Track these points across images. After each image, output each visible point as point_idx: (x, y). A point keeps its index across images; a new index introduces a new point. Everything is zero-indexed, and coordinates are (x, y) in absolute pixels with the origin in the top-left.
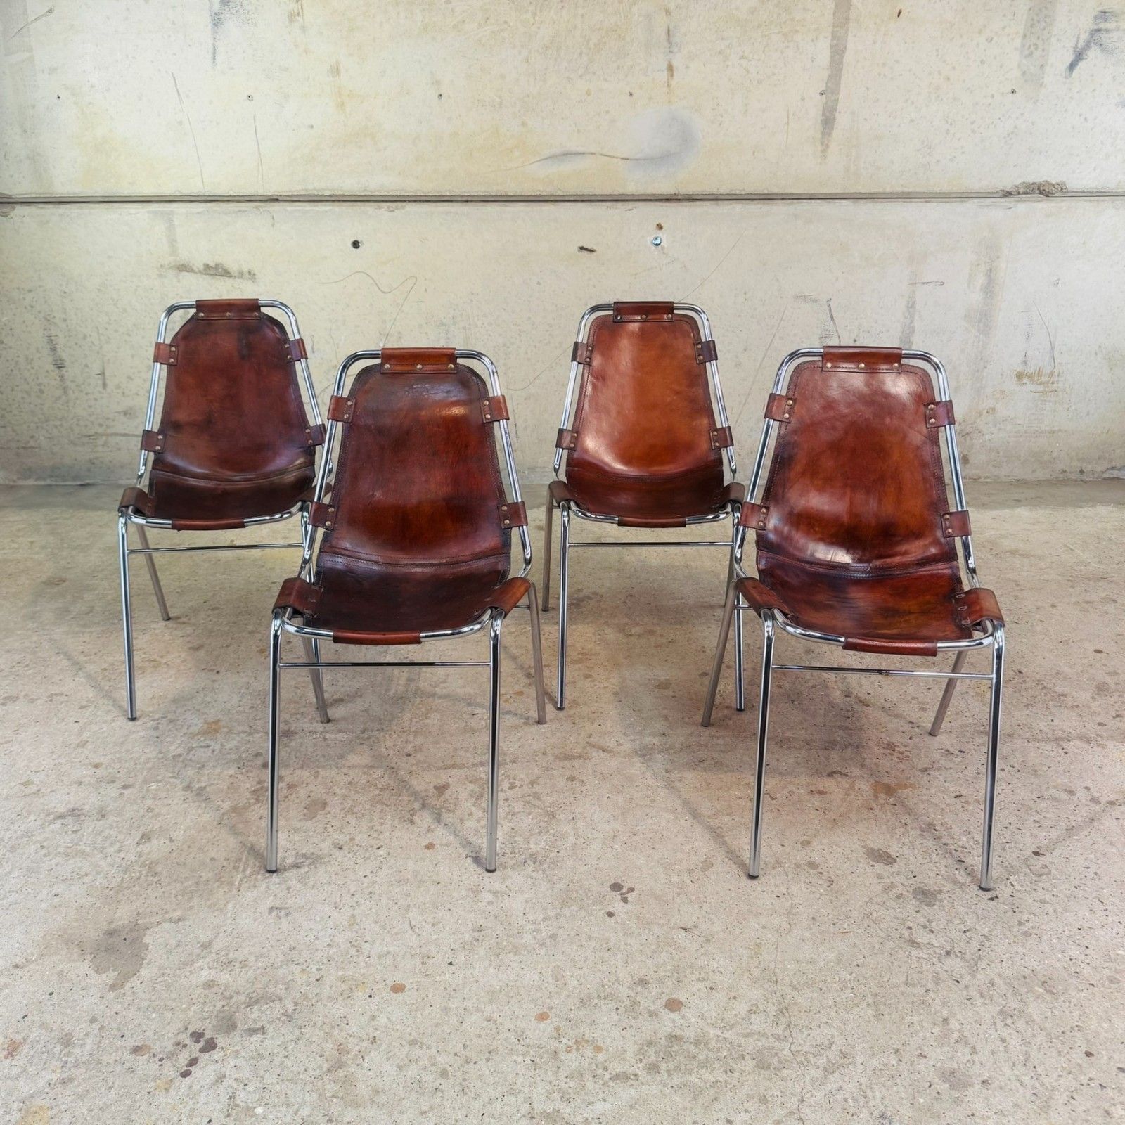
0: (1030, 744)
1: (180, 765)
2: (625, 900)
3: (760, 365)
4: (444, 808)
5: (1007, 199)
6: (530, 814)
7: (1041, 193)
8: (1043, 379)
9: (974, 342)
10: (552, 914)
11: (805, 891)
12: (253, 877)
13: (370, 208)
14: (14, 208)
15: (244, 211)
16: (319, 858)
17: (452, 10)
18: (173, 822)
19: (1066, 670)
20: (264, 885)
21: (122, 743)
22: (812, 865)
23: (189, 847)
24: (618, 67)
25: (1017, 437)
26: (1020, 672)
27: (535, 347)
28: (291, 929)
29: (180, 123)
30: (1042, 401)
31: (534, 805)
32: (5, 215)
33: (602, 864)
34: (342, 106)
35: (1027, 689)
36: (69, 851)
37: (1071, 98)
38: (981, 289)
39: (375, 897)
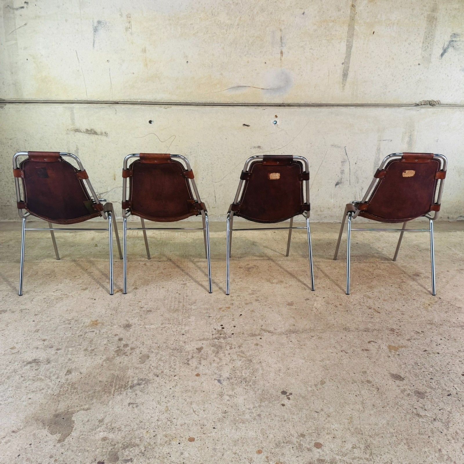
0: (451, 328)
1: (81, 340)
2: (289, 399)
3: (317, 173)
4: (202, 358)
5: (417, 107)
6: (240, 360)
7: (430, 105)
10: (257, 405)
11: (367, 393)
12: (119, 389)
13: (157, 107)
14: (6, 105)
15: (104, 108)
16: (149, 380)
17: (193, 28)
18: (81, 365)
19: (459, 297)
20: (125, 393)
21: (55, 330)
22: (369, 382)
23: (89, 376)
24: (261, 52)
26: (440, 298)
27: (224, 164)
28: (139, 413)
29: (78, 71)
31: (242, 357)
32: (2, 107)
33: (276, 383)
34: (146, 65)
35: (444, 305)
36: (34, 378)
37: (442, 67)
38: (407, 143)
39: (176, 398)
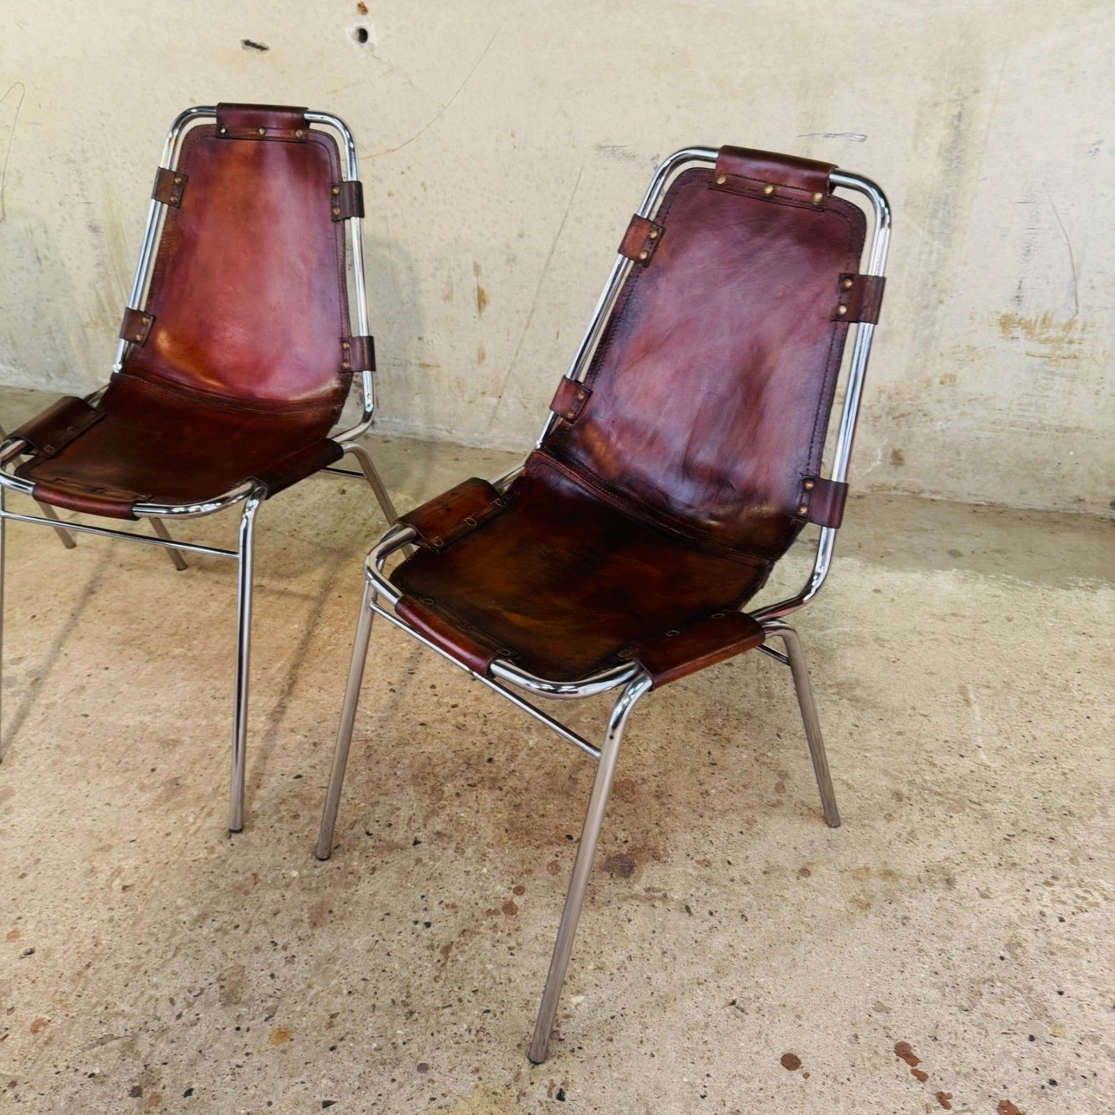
8: (1052, 333)
9: (921, 253)
25: (994, 431)
30: (1047, 372)
38: (939, 154)
